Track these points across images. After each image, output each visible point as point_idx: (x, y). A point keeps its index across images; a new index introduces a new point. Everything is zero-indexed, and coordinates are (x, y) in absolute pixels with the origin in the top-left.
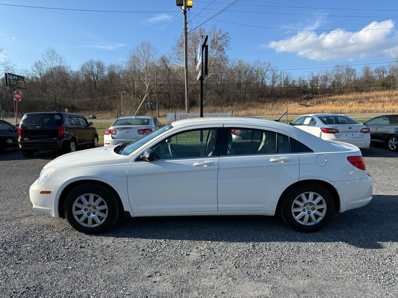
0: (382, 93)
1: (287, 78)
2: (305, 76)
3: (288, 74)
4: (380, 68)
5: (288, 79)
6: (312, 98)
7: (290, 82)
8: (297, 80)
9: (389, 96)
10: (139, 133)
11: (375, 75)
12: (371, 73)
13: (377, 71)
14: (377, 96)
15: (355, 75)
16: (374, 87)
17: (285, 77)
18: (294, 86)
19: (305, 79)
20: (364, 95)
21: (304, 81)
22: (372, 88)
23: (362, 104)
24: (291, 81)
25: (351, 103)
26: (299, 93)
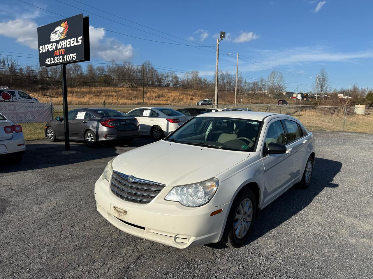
0: (107, 89)
1: (12, 66)
2: (34, 66)
3: (13, 60)
4: (100, 67)
5: (14, 66)
6: (47, 90)
7: (18, 70)
8: (24, 68)
9: (115, 92)
10: (7, 132)
11: (97, 72)
12: (94, 70)
13: (99, 69)
14: (107, 91)
15: (82, 71)
16: (98, 83)
17: (10, 64)
18: (23, 75)
19: (34, 69)
20: (94, 89)
21: (32, 70)
23: (98, 97)
24: (18, 68)
25: (88, 96)
26: (29, 82)
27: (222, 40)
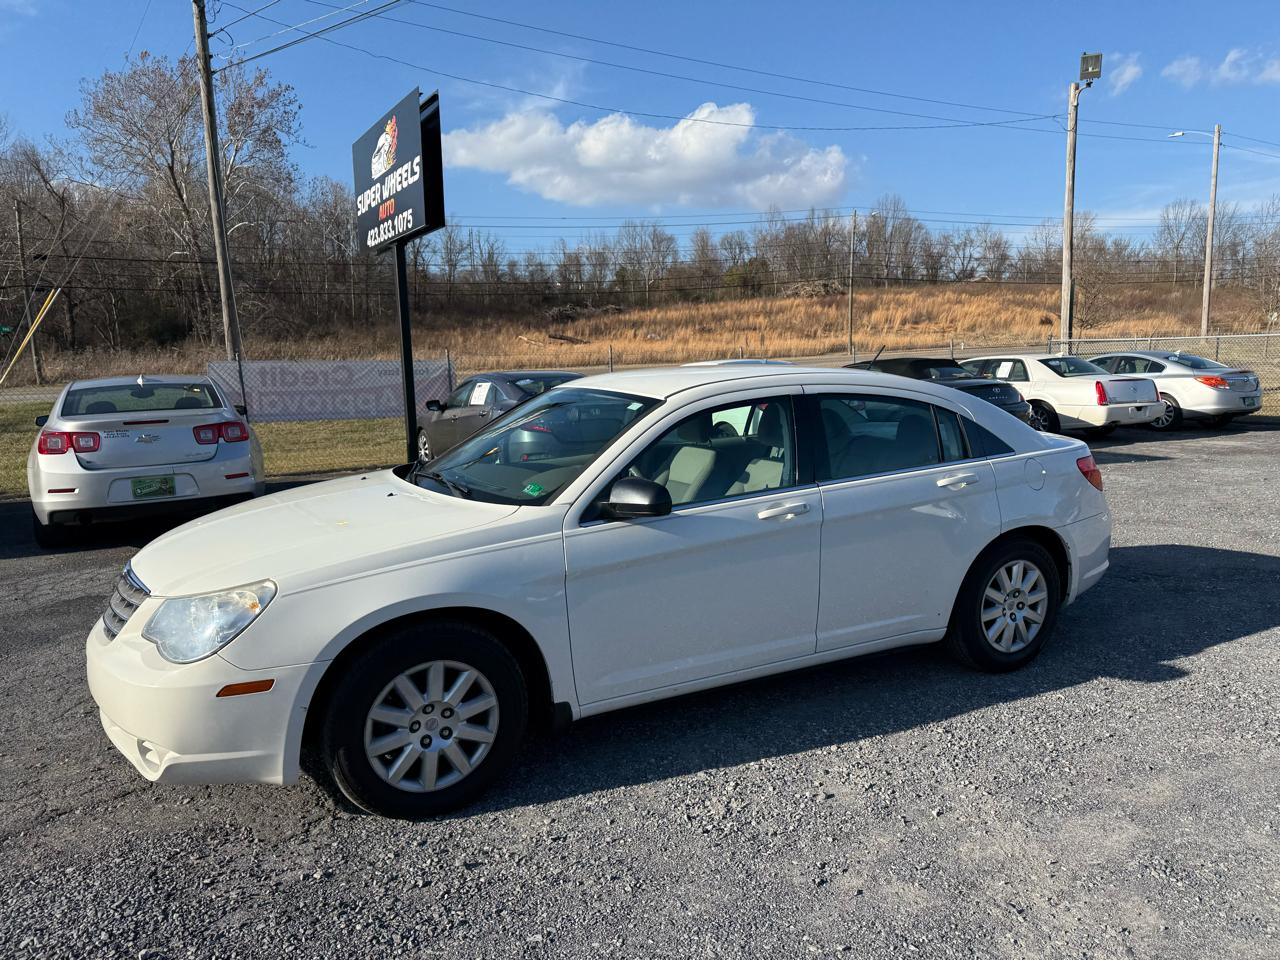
0: (745, 306)
1: (491, 255)
2: (546, 251)
3: (492, 239)
4: (733, 237)
5: (495, 256)
6: (573, 319)
7: (504, 268)
8: (521, 259)
9: (768, 314)
10: (200, 441)
11: (723, 254)
12: (714, 249)
13: (729, 243)
14: (740, 315)
15: (676, 252)
16: (724, 290)
17: (486, 248)
18: (516, 280)
19: (546, 259)
20: (705, 309)
21: (540, 264)
22: (719, 292)
23: (706, 336)
24: (505, 262)
25: (682, 332)
26: (530, 301)
27: (1089, 85)
